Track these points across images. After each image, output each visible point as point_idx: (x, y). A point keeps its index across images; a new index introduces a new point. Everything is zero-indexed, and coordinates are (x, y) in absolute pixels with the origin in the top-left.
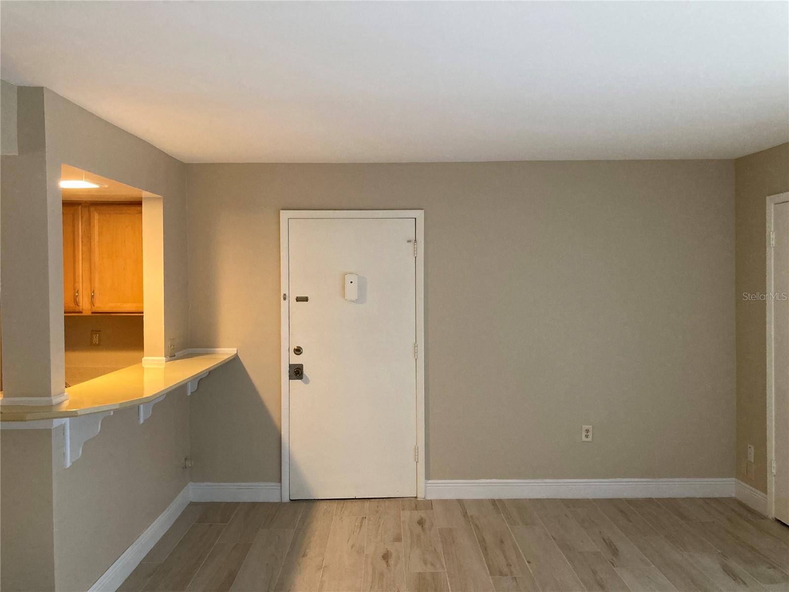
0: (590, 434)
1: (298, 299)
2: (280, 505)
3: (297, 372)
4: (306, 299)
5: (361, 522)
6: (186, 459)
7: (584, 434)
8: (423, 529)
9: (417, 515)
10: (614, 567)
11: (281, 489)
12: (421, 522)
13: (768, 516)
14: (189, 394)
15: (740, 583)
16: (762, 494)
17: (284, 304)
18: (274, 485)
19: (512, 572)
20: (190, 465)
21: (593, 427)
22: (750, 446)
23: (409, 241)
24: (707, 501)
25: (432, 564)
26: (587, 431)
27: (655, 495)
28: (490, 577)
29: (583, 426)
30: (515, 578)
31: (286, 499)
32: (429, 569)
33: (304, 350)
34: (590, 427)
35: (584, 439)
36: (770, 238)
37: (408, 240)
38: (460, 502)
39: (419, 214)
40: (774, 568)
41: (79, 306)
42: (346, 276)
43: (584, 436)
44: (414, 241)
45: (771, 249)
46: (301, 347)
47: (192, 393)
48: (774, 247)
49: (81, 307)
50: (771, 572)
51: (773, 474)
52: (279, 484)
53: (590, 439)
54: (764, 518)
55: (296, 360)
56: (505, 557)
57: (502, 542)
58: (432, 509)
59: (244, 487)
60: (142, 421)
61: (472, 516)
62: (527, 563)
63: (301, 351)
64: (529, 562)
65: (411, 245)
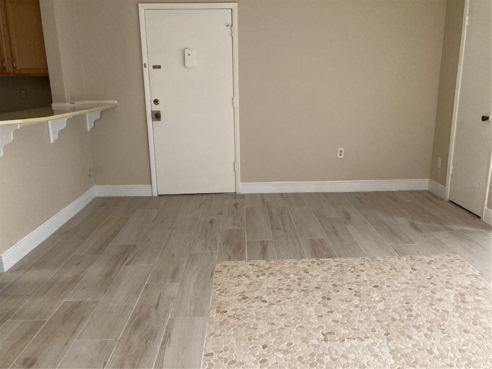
0: (343, 153)
1: (155, 67)
2: (151, 198)
3: (157, 116)
4: (159, 67)
5: (200, 206)
6: (90, 170)
7: (339, 153)
8: (236, 208)
9: (234, 202)
10: (346, 224)
11: (152, 188)
12: (236, 205)
13: (444, 199)
14: (89, 130)
15: (418, 231)
16: (443, 186)
17: (146, 70)
18: (147, 186)
19: (284, 228)
20: (93, 174)
21: (344, 149)
22: (440, 158)
23: (227, 26)
24: (411, 192)
25: (238, 225)
26: (341, 151)
27: (380, 189)
28: (271, 231)
29: (339, 149)
30: (286, 231)
31: (155, 194)
32: (236, 227)
33: (160, 102)
34: (343, 149)
35: (339, 156)
36: (465, 20)
37: (227, 24)
38: (262, 195)
39: (234, 6)
40: (441, 224)
41: (6, 70)
42: (185, 50)
43: (338, 155)
44: (230, 25)
45: (465, 27)
46: (158, 99)
47: (90, 129)
48: (467, 26)
49: (8, 71)
50: (439, 226)
51: (450, 174)
52: (150, 186)
53: (342, 157)
54: (442, 199)
55: (156, 108)
56: (282, 221)
57: (282, 214)
58: (244, 198)
59: (128, 188)
60: (52, 142)
61: (267, 202)
62: (294, 223)
63: (159, 102)
64: (296, 223)
65: (229, 28)
